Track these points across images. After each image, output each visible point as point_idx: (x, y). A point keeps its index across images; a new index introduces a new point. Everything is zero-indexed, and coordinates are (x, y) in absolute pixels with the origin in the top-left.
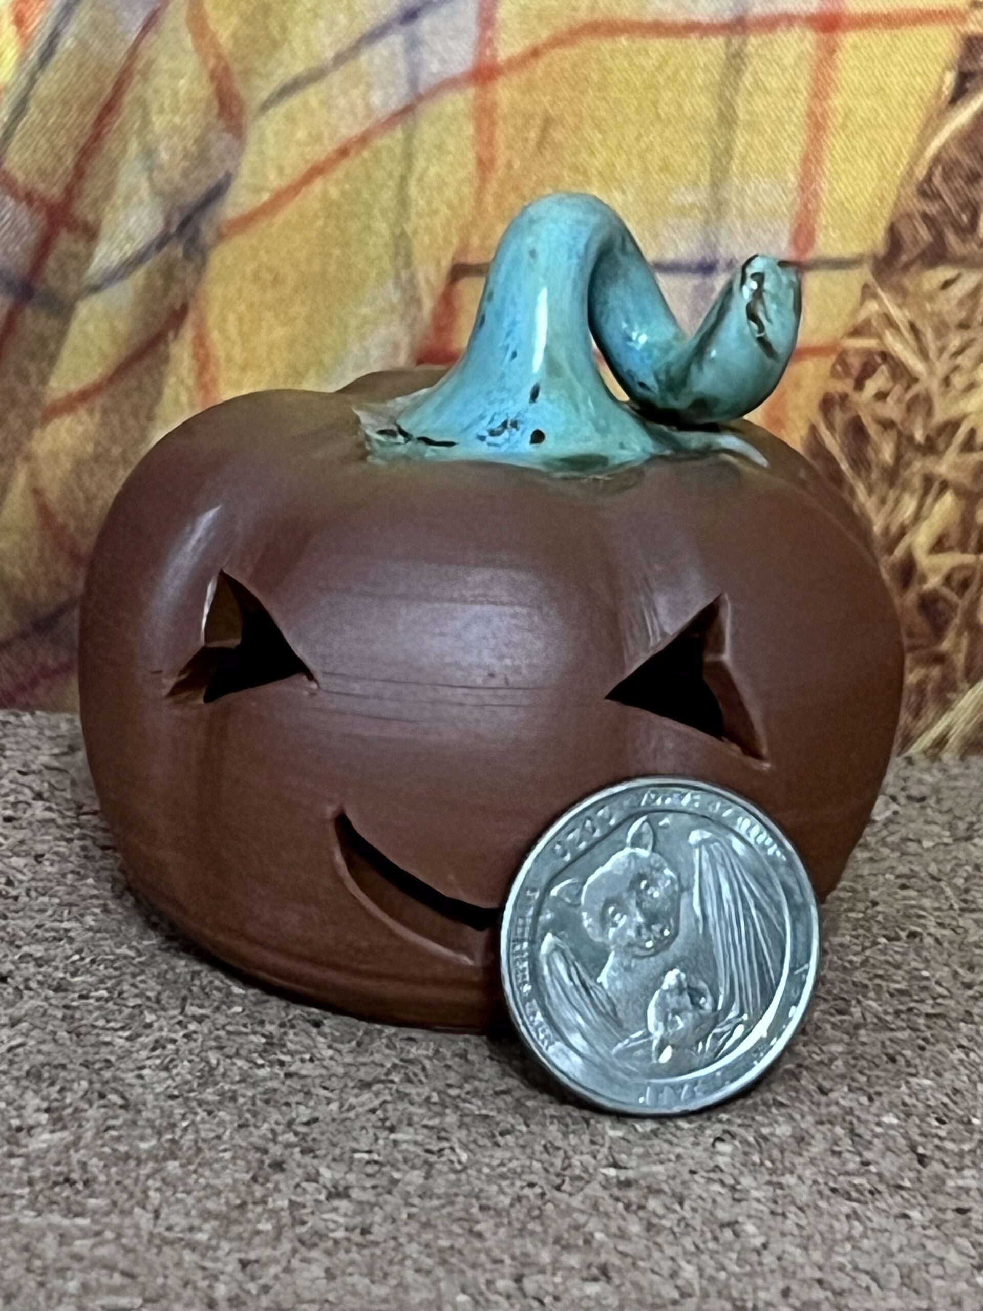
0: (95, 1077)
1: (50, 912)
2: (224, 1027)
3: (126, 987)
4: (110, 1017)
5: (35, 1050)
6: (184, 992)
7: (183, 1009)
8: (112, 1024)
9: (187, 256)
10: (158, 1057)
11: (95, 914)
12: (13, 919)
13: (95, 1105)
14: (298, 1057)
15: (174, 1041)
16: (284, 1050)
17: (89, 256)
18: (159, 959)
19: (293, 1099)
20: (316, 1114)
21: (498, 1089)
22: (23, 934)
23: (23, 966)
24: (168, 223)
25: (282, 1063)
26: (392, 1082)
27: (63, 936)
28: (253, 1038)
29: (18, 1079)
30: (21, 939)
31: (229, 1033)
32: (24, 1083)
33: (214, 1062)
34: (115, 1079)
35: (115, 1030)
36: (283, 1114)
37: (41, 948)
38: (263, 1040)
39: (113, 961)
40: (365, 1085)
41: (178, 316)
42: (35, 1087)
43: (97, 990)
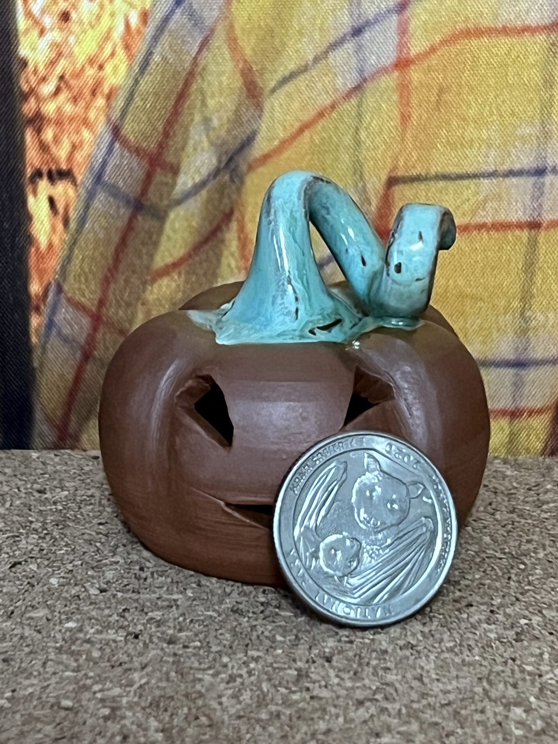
0: (192, 706)
1: (165, 589)
2: (271, 664)
3: (211, 639)
4: (201, 660)
5: (155, 686)
6: (247, 641)
7: (246, 653)
8: (202, 666)
9: (232, 180)
10: (230, 688)
11: (193, 588)
12: (143, 593)
13: (192, 726)
14: (317, 685)
15: (241, 676)
16: (309, 679)
17: (174, 184)
18: (232, 618)
19: (315, 716)
20: (330, 726)
21: (443, 702)
22: (148, 604)
23: (149, 625)
24: (220, 162)
25: (308, 689)
26: (377, 700)
27: (173, 604)
28: (289, 672)
29: (144, 709)
30: (148, 607)
31: (275, 669)
32: (148, 711)
33: (265, 690)
34: (205, 705)
35: (204, 670)
36: (309, 726)
37: (160, 613)
38: (296, 673)
39: (203, 621)
40: (360, 703)
41: (228, 217)
42: (154, 713)
43: (194, 641)
